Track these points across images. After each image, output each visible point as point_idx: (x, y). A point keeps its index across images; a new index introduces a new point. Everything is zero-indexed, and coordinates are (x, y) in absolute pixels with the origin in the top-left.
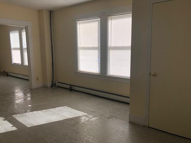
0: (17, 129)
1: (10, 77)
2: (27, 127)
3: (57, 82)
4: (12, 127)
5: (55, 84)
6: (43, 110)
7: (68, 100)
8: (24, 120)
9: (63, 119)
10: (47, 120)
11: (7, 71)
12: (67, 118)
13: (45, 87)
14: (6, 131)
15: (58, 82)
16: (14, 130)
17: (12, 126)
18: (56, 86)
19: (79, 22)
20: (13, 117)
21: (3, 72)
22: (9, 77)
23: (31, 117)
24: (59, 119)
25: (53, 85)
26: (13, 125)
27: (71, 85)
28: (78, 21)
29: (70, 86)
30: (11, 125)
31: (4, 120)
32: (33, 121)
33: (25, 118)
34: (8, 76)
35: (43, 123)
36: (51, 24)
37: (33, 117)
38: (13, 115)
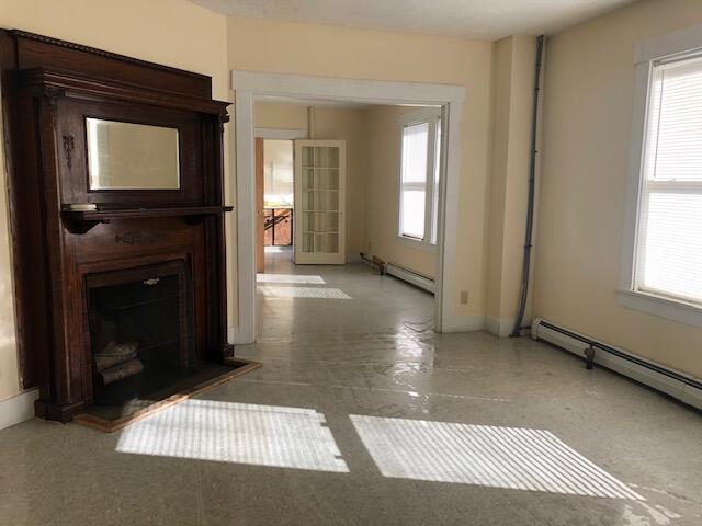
0: (346, 470)
1: (390, 280)
2: (380, 473)
3: (538, 321)
4: (337, 457)
5: (530, 328)
6: (453, 421)
7: (568, 409)
8: (379, 445)
9: (523, 487)
10: (456, 469)
11: (382, 257)
12: (542, 489)
13: (487, 333)
14: (315, 468)
15: (542, 323)
16: (340, 470)
17: (339, 454)
18: (530, 336)
19: (661, 67)
20: (350, 422)
21: (371, 258)
22: (384, 277)
23: (407, 438)
24: (506, 479)
25: (521, 331)
26: (340, 449)
27: (592, 344)
28: (657, 63)
29: (588, 346)
30: (334, 449)
31: (323, 425)
32: (407, 458)
33: (384, 436)
34: (382, 274)
35: (440, 479)
36: (537, 89)
37: (410, 442)
38: (353, 413)
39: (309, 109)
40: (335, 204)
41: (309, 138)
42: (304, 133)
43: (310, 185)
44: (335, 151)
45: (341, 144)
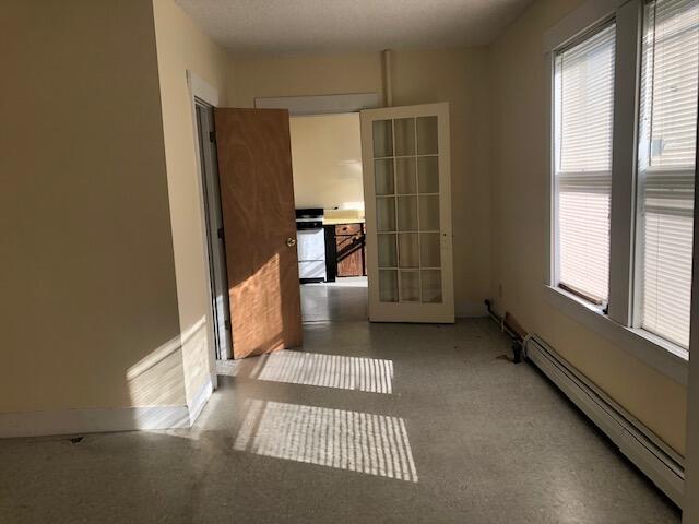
21: (502, 315)
39: (383, 53)
40: (434, 218)
41: (386, 105)
42: (375, 98)
43: (390, 189)
44: (431, 123)
45: (440, 111)
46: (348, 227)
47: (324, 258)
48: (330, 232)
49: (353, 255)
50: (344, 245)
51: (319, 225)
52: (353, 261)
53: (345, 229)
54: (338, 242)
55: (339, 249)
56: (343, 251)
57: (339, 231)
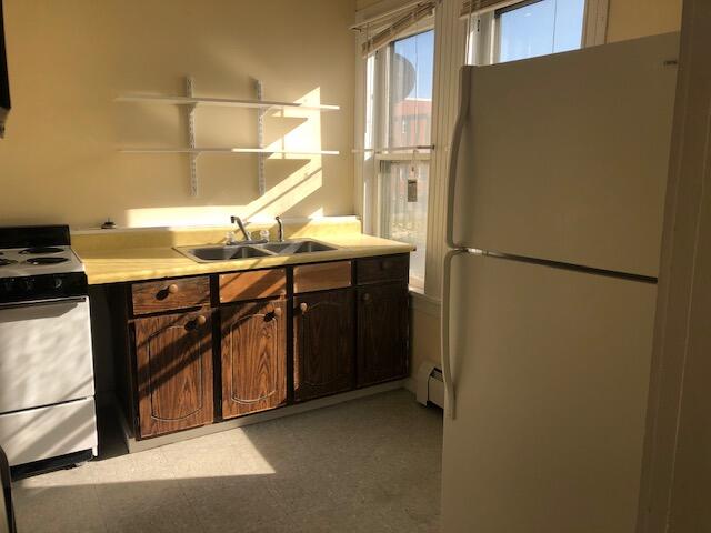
46: (175, 287)
47: (89, 391)
48: (113, 305)
49: (187, 372)
50: (157, 346)
51: (75, 286)
52: (190, 385)
53: (163, 294)
54: (140, 338)
55: (144, 357)
56: (157, 363)
57: (144, 303)
